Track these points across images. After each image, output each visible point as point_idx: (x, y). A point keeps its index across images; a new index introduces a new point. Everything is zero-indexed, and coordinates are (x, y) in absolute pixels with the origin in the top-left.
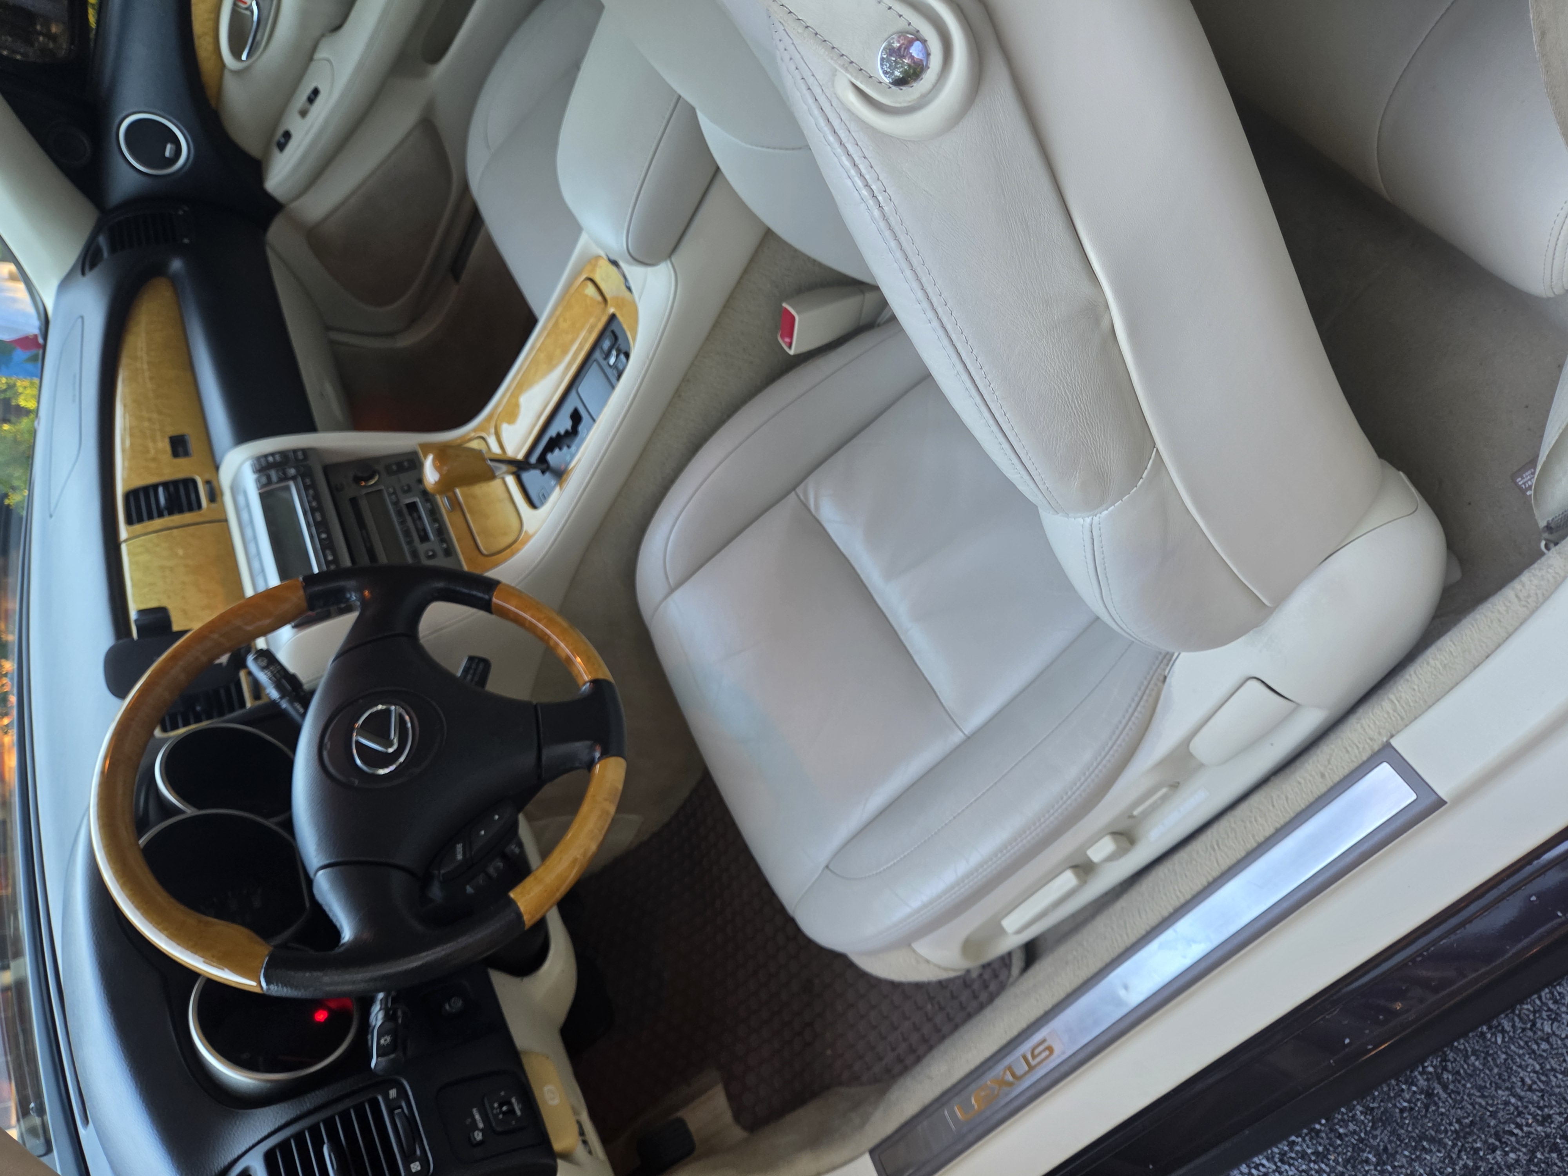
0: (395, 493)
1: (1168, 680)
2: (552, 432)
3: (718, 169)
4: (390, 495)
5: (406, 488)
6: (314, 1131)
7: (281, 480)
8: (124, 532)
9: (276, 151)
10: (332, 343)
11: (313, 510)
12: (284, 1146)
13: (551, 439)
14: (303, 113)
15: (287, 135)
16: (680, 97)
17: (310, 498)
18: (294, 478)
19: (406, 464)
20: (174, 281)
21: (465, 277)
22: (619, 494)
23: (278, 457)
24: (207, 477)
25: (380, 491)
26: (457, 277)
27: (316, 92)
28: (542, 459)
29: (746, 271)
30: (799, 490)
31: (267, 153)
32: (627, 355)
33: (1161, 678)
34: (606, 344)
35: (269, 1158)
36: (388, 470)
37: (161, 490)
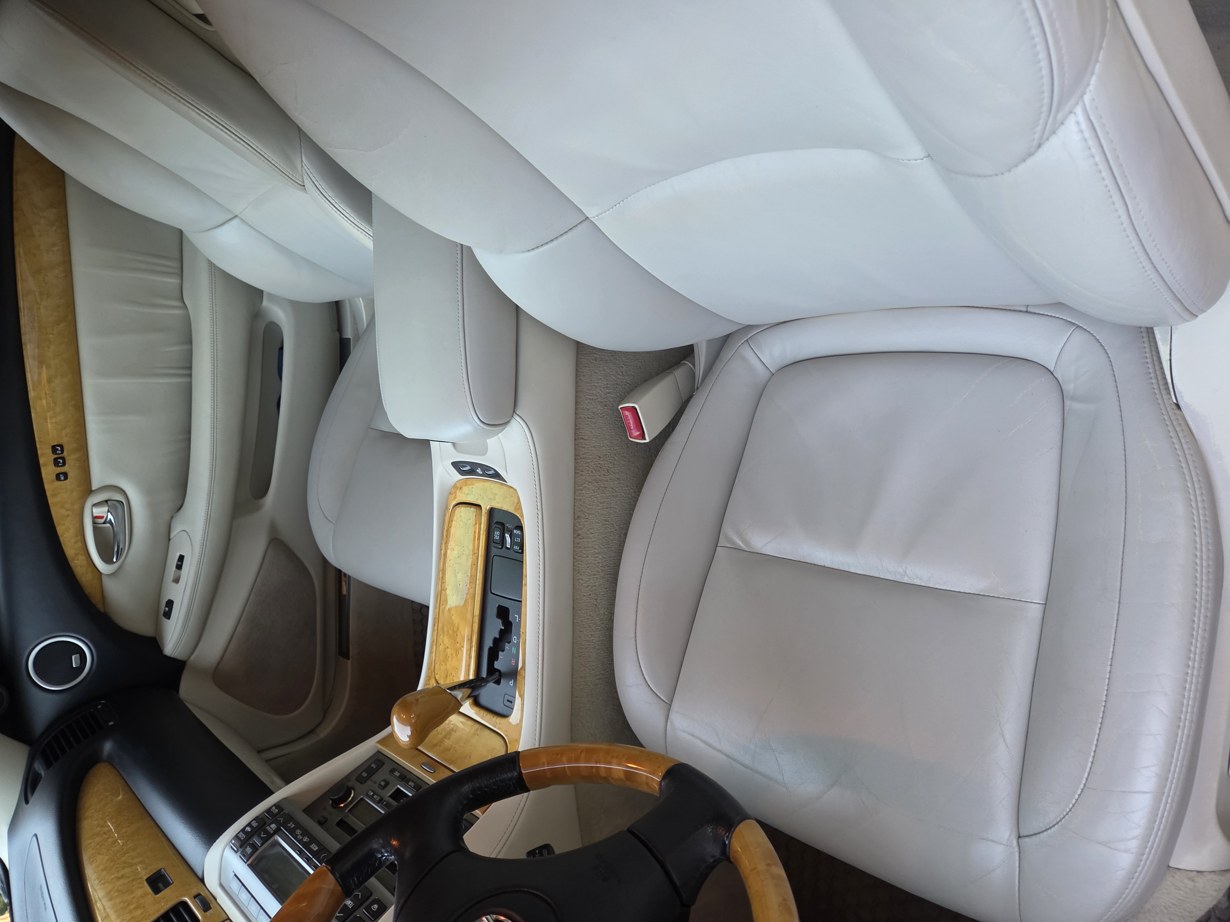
0: (375, 794)
1: (1181, 404)
2: (488, 643)
3: (517, 306)
4: (371, 798)
5: (383, 783)
7: (264, 841)
9: (164, 620)
10: (267, 761)
11: (306, 845)
13: (490, 649)
14: (177, 580)
15: (170, 604)
16: (462, 245)
17: (300, 837)
18: (276, 831)
19: (373, 766)
20: (110, 761)
21: (353, 651)
22: (573, 657)
23: (255, 824)
24: (194, 892)
25: (362, 799)
26: (346, 656)
27: (181, 558)
28: (491, 670)
29: (577, 403)
30: (722, 542)
31: (158, 627)
32: (520, 528)
33: (1174, 407)
34: (497, 535)
36: (361, 780)
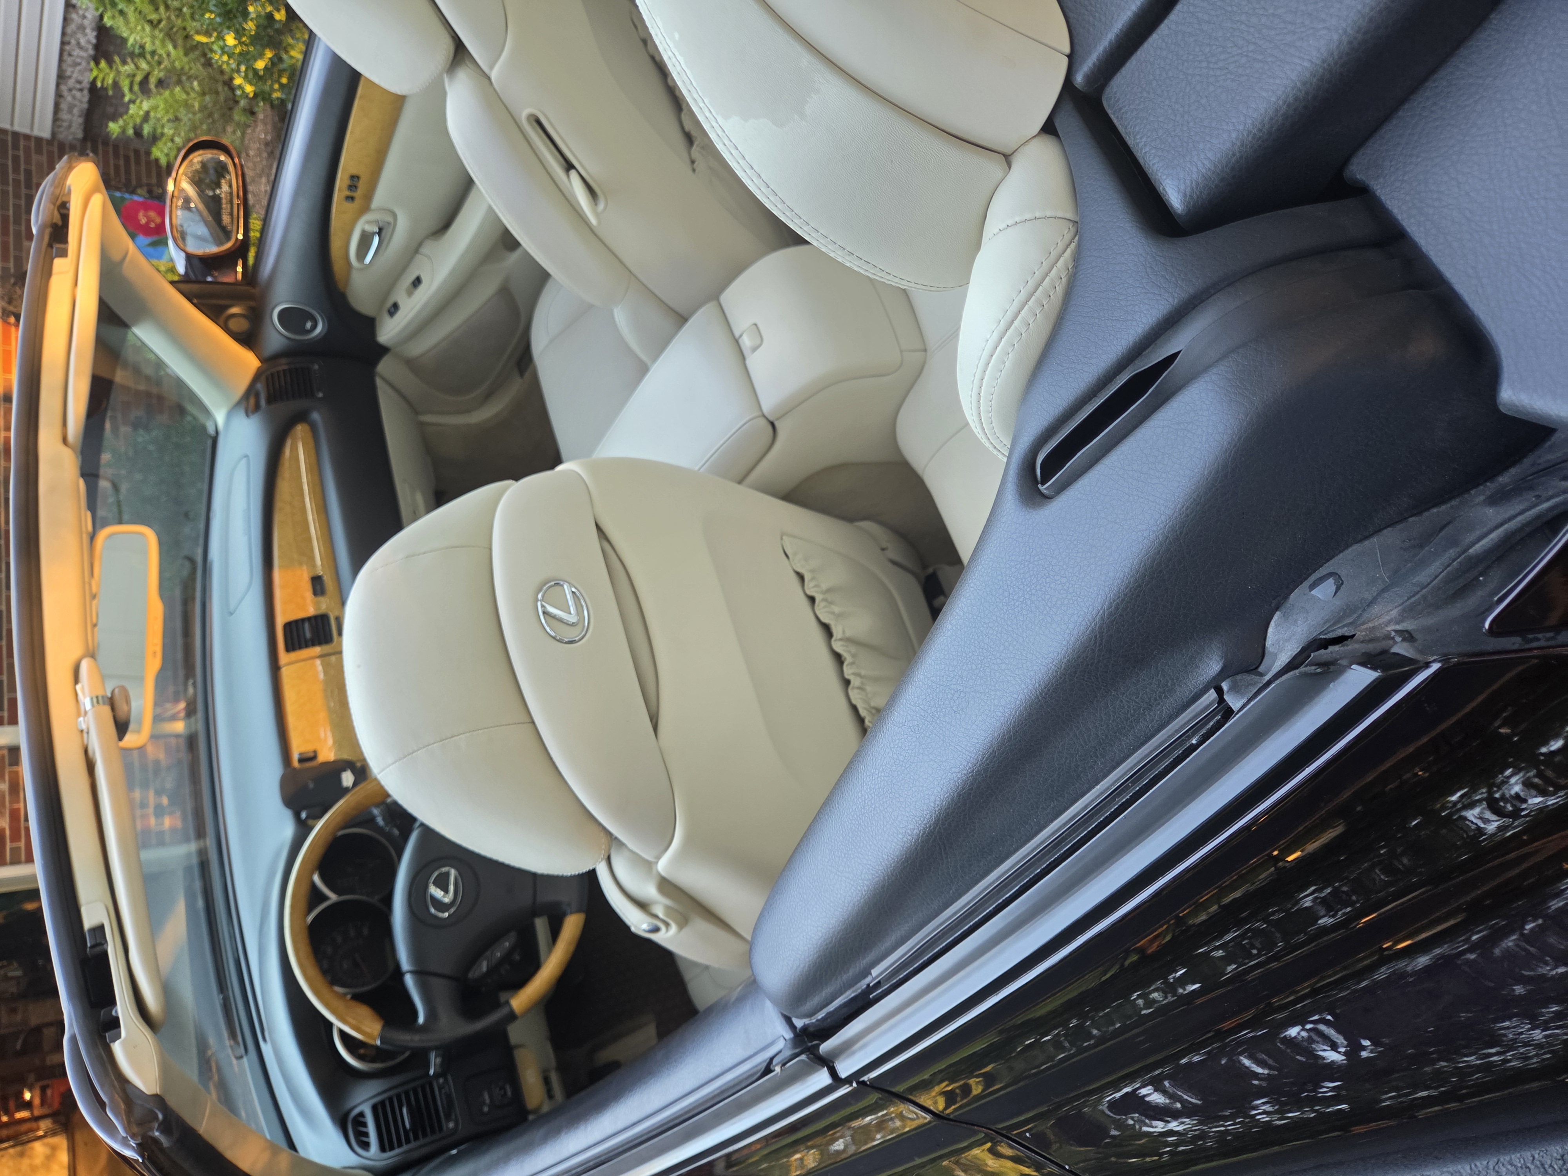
6: (399, 1096)
8: (284, 657)
9: (386, 316)
10: (422, 424)
12: (382, 1103)
14: (409, 293)
15: (395, 307)
20: (313, 426)
24: (337, 614)
26: (521, 373)
27: (419, 279)
31: (380, 317)
35: (375, 1108)
37: (307, 625)
